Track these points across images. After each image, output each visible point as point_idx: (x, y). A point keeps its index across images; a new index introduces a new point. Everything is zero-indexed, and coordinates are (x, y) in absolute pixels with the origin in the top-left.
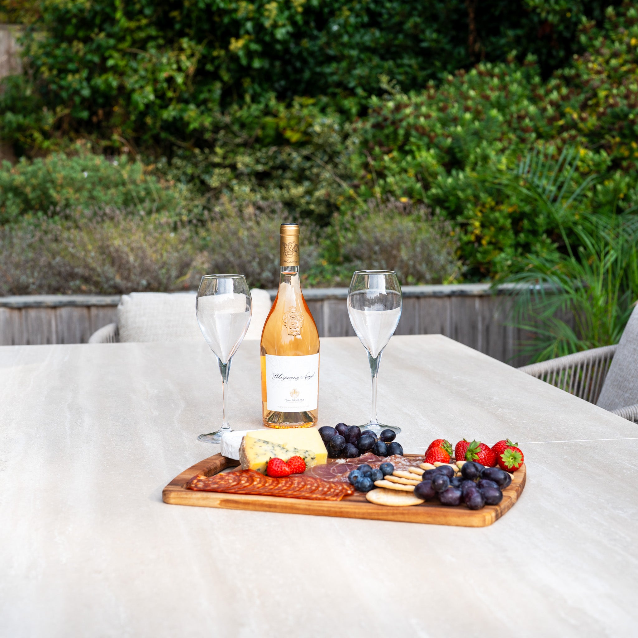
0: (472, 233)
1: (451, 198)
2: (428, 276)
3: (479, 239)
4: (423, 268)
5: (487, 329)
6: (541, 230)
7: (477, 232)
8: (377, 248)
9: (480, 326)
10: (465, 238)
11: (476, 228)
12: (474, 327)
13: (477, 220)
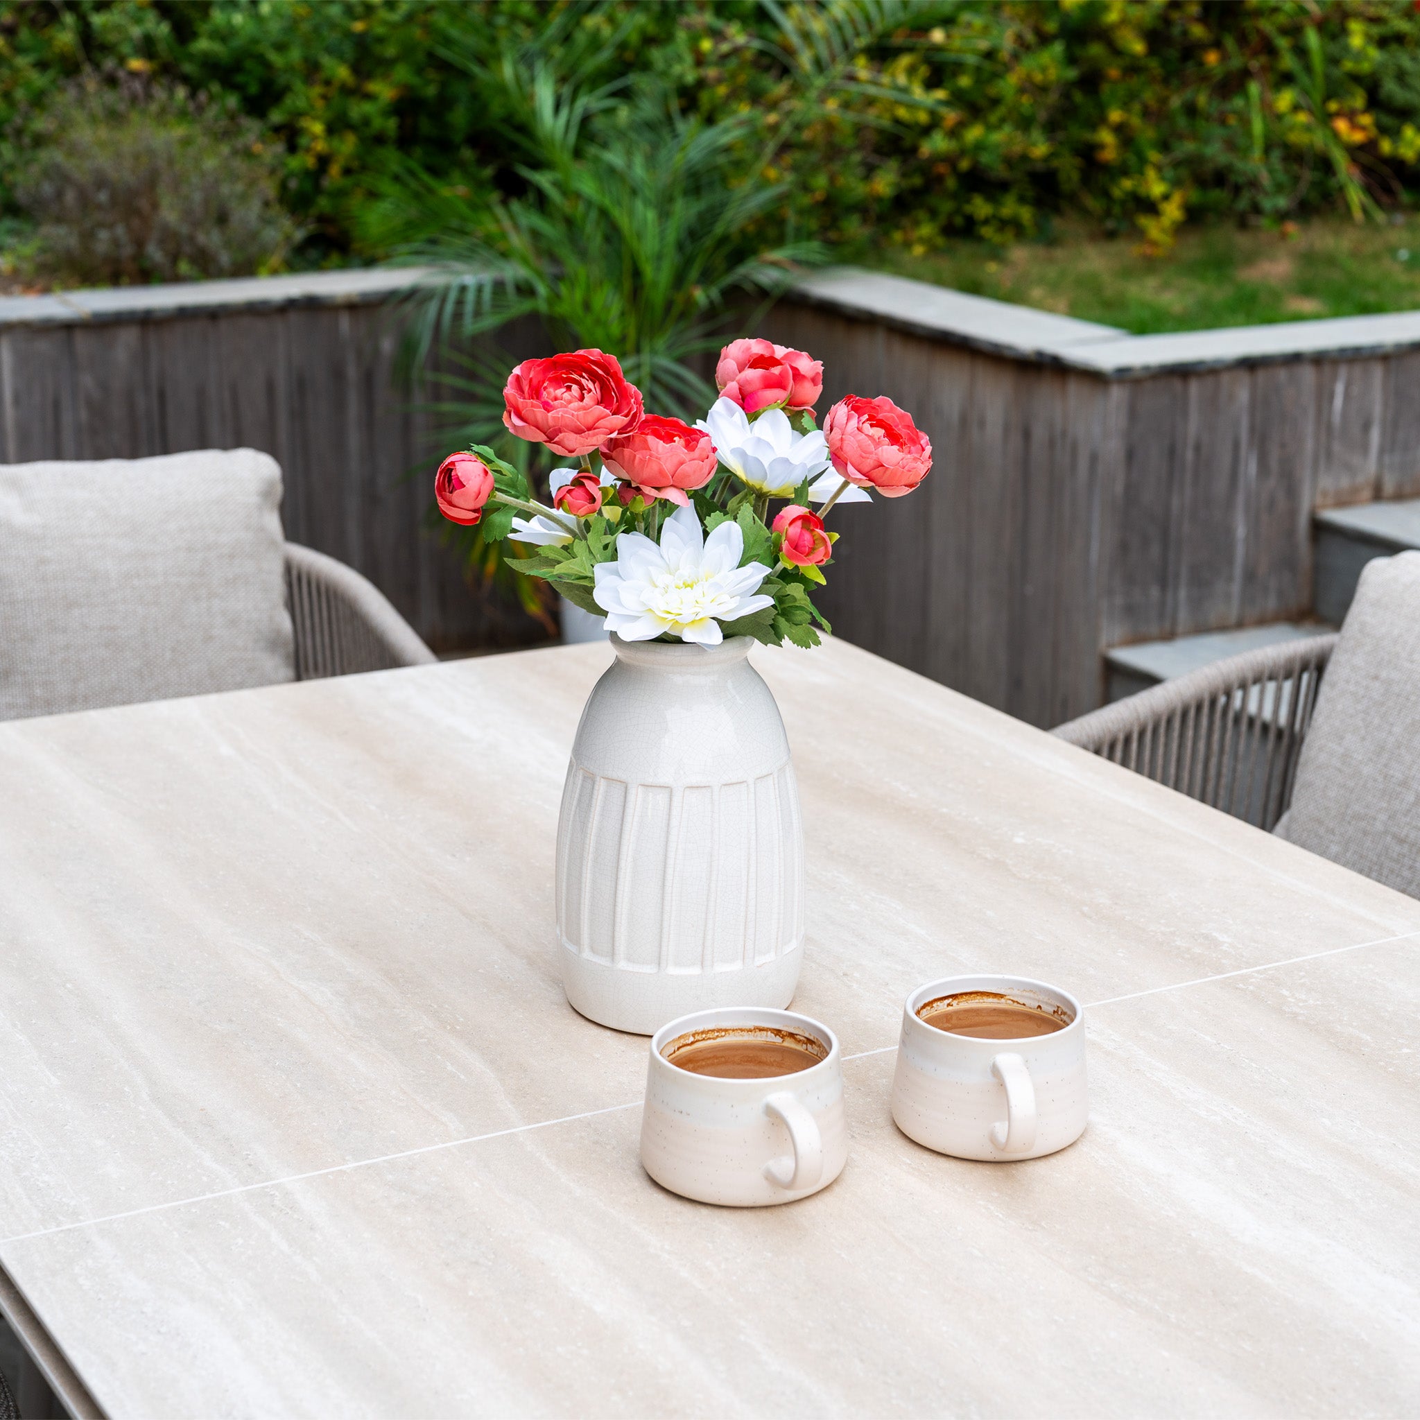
0: (308, 150)
1: (249, 64)
2: (225, 259)
3: (324, 161)
4: (211, 239)
5: (368, 379)
6: (458, 138)
7: (320, 146)
8: (103, 197)
9: (352, 372)
10: (295, 163)
11: (315, 138)
12: (338, 374)
13: (315, 118)
